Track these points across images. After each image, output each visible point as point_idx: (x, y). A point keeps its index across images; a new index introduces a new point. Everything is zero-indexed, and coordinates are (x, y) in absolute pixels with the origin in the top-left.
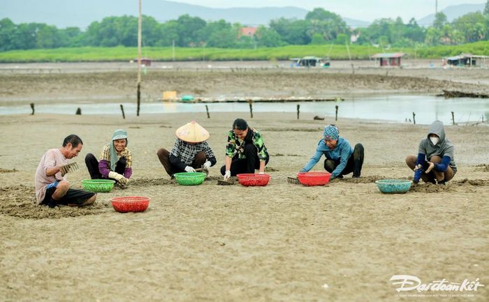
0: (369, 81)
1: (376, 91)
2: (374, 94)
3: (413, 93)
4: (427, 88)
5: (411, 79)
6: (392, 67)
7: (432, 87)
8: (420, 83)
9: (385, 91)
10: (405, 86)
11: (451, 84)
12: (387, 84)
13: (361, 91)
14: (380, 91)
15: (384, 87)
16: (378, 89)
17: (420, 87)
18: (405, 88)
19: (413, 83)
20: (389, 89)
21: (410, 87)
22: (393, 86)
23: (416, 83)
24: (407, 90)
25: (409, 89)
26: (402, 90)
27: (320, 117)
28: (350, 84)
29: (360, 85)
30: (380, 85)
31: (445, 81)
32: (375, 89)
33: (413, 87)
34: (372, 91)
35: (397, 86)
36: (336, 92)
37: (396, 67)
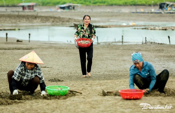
0: (28, 18)
1: (33, 24)
2: (32, 26)
3: (53, 25)
4: (61, 23)
5: (51, 17)
6: (30, 11)
7: (63, 22)
8: (56, 19)
9: (38, 24)
10: (49, 21)
11: (73, 20)
12: (38, 20)
13: (24, 24)
14: (35, 24)
15: (37, 22)
16: (34, 23)
17: (57, 22)
18: (49, 22)
19: (53, 19)
20: (40, 23)
21: (51, 22)
22: (42, 21)
23: (54, 19)
24: (50, 24)
25: (51, 23)
26: (47, 23)
27: (20, 40)
28: (18, 20)
29: (23, 20)
30: (35, 21)
31: (70, 19)
32: (32, 23)
33: (53, 22)
34: (31, 24)
35: (44, 21)
36: (11, 25)
37: (32, 11)
